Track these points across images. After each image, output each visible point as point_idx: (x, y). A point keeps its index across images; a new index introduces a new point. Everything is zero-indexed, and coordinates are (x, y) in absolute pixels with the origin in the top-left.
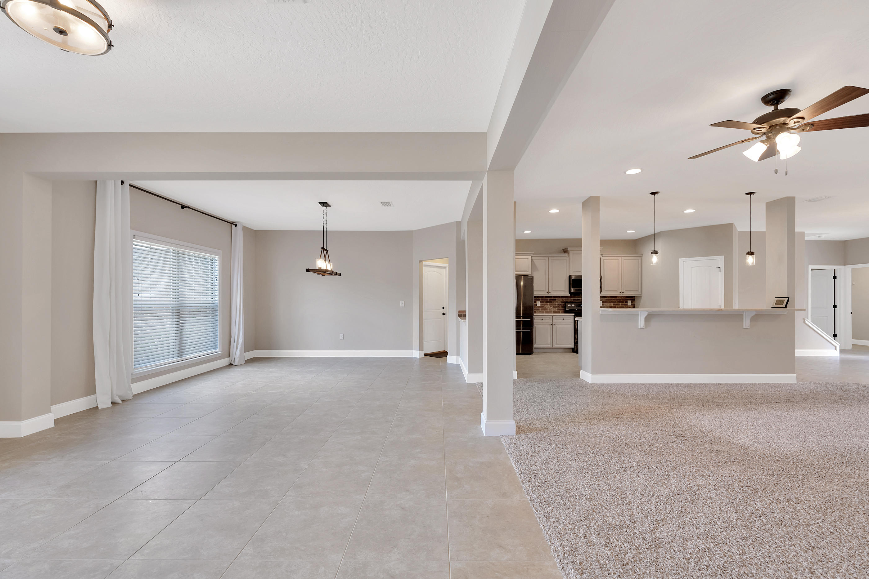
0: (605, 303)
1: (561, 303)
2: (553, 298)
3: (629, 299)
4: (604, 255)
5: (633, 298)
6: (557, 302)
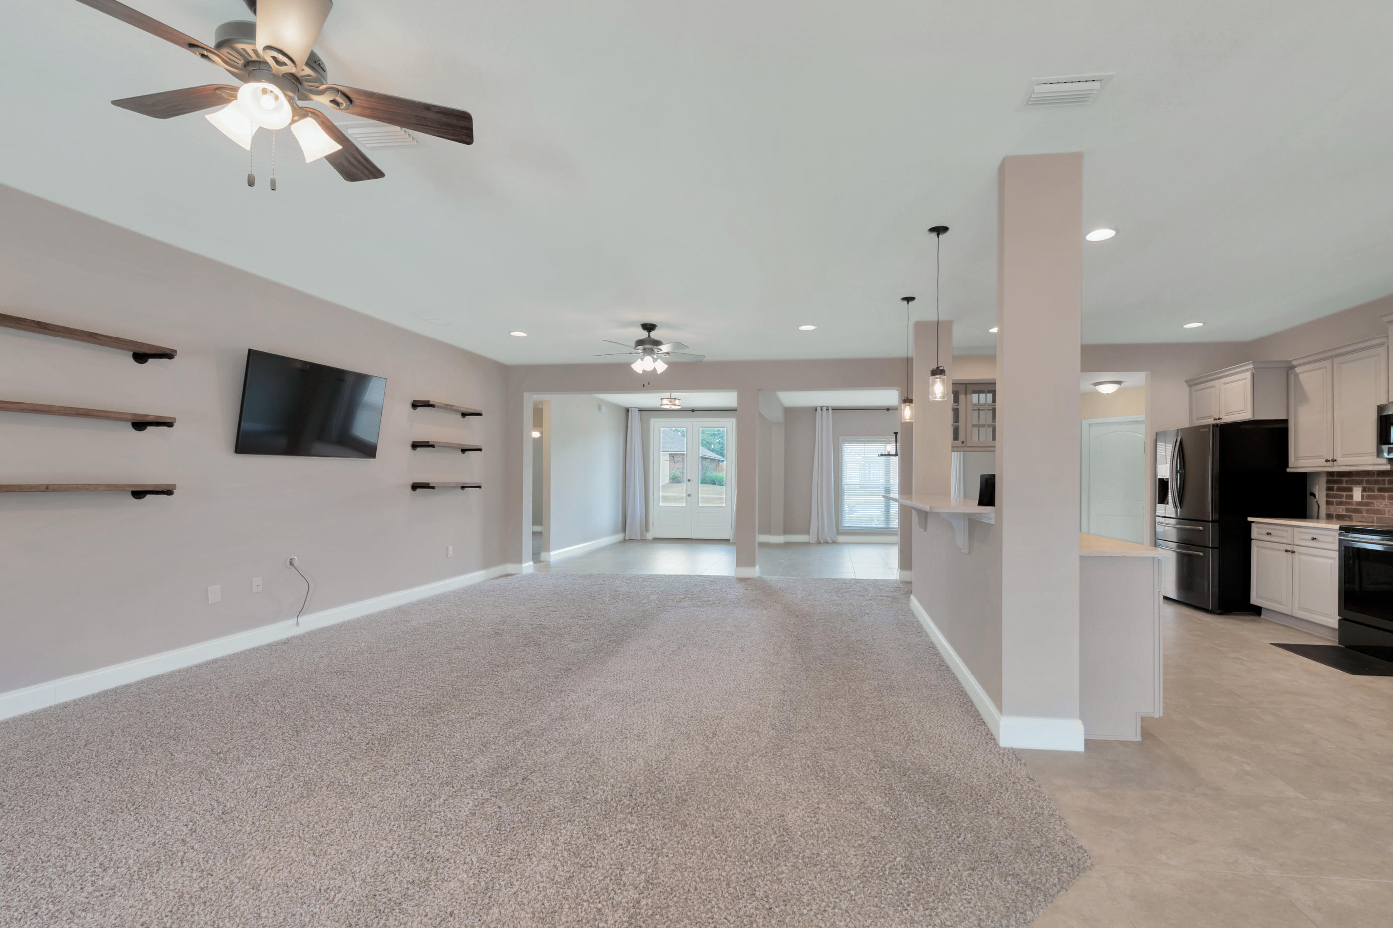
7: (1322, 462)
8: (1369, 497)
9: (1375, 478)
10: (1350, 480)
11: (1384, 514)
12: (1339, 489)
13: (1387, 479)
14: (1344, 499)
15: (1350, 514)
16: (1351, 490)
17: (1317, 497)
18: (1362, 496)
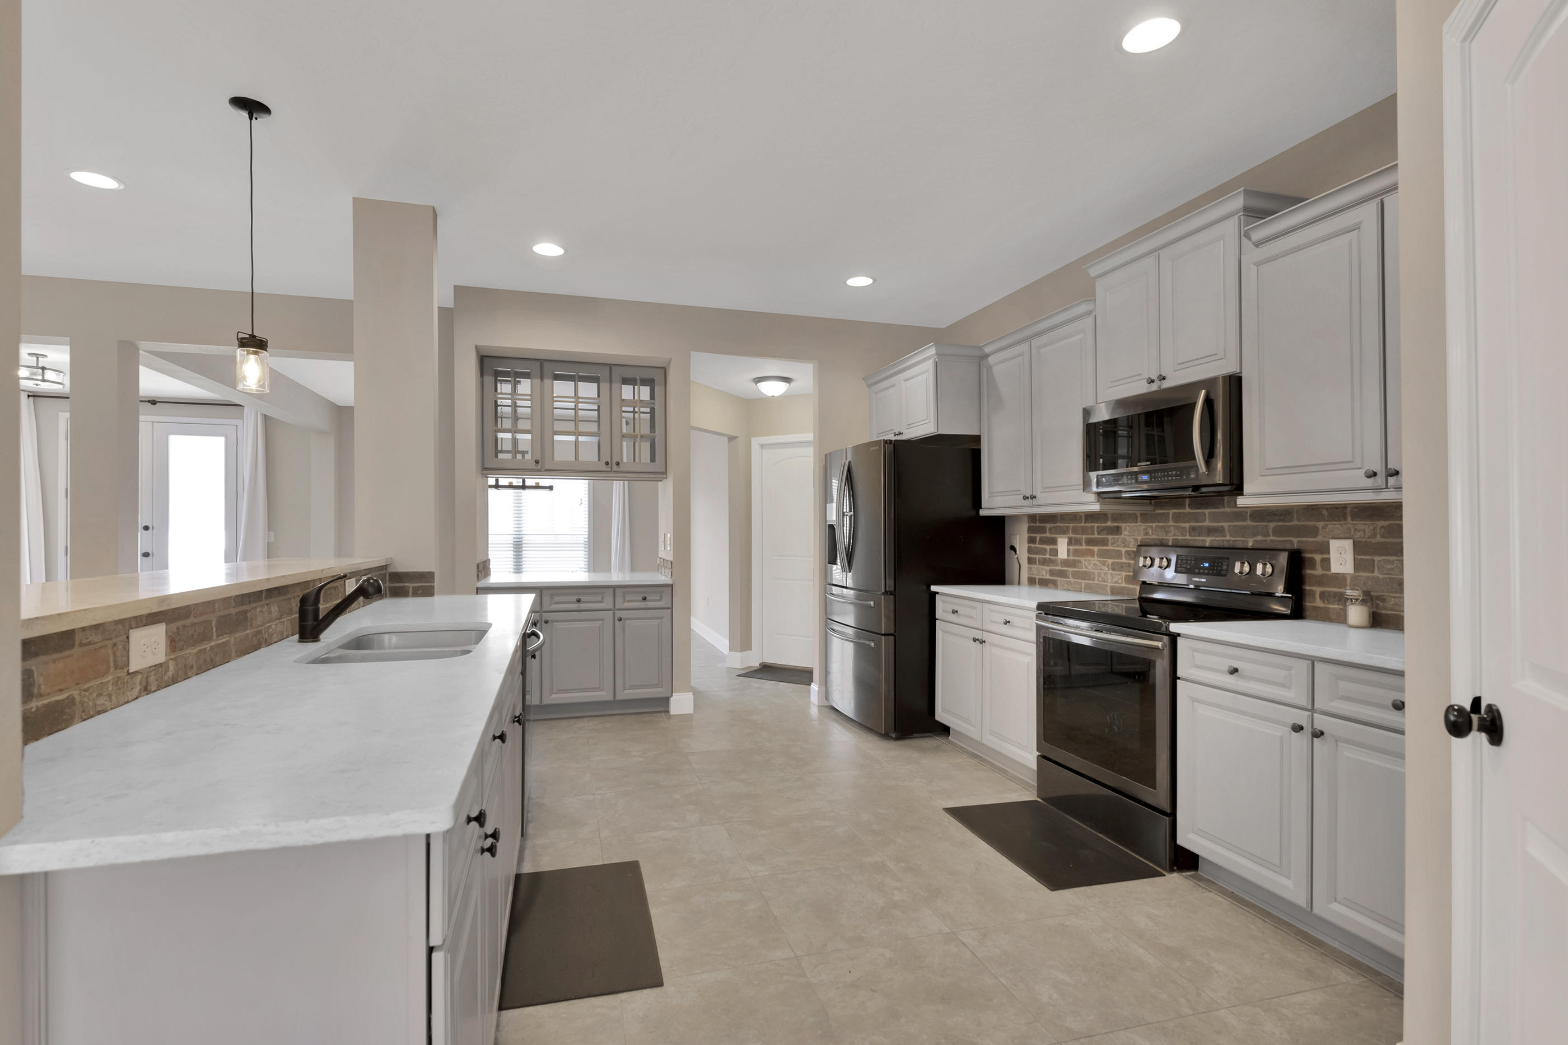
0: (1377, 558)
2: (1109, 524)
4: (1257, 236)
6: (1125, 544)
7: (1020, 499)
8: (1077, 553)
9: (1083, 524)
10: (1054, 527)
11: (1094, 579)
12: (1042, 541)
13: (1096, 525)
14: (1048, 556)
15: (1055, 578)
16: (1054, 542)
17: (1018, 553)
18: (1068, 551)
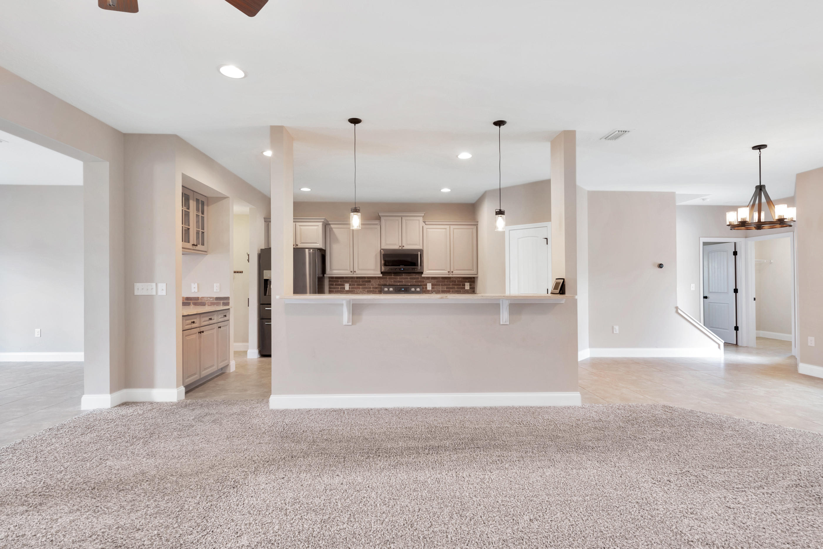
0: (435, 287)
1: (377, 286)
2: (366, 280)
3: (467, 280)
4: (427, 223)
5: (473, 280)
6: (372, 285)
7: (349, 272)
8: (352, 288)
9: (355, 280)
10: (343, 280)
12: (336, 285)
13: (361, 280)
14: (339, 289)
16: (343, 285)
18: (349, 287)
